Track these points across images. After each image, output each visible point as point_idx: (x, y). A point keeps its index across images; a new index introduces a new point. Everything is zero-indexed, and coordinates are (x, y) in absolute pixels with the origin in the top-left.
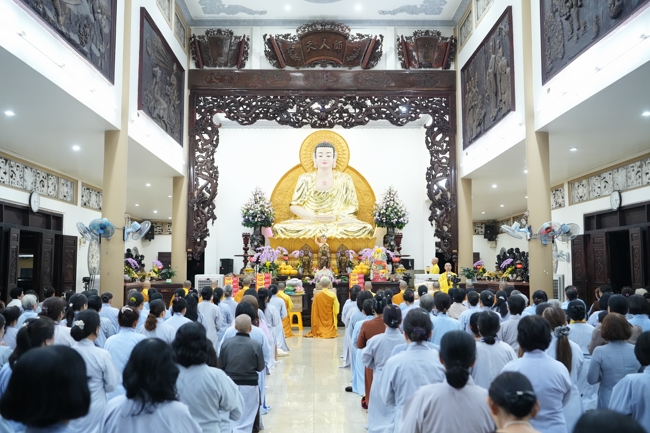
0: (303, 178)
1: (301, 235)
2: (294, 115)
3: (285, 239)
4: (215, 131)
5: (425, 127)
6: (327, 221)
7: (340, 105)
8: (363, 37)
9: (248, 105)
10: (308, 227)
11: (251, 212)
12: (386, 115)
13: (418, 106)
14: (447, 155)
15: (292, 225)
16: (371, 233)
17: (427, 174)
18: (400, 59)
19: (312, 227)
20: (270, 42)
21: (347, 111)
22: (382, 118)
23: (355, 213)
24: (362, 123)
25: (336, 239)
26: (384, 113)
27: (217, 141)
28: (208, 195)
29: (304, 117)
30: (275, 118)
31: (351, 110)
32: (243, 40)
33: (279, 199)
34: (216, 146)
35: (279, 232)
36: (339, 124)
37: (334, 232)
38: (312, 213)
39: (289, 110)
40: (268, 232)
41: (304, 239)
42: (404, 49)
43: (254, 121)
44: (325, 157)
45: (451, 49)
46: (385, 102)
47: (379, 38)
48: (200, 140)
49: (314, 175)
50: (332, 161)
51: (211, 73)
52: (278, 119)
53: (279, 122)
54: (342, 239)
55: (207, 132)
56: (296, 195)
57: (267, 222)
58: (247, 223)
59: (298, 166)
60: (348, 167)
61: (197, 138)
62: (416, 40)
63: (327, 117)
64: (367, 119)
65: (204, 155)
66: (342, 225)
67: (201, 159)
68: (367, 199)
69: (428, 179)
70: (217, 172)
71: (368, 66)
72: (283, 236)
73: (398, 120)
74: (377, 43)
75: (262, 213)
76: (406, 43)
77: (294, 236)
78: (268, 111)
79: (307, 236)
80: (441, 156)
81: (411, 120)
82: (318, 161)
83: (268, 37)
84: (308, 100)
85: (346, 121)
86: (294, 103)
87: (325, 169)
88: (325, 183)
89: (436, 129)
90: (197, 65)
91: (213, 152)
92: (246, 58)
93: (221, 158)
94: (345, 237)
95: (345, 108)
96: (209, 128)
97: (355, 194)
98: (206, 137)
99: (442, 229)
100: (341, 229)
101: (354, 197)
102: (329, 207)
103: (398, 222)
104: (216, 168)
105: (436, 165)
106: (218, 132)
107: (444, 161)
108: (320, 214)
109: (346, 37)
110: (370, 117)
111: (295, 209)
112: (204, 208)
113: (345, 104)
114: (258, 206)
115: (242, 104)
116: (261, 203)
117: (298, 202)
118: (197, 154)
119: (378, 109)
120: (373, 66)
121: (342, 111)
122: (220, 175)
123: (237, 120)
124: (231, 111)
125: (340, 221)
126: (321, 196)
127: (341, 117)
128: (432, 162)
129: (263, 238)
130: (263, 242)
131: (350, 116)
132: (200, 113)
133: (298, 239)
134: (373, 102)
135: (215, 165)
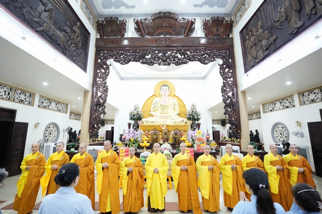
0: (155, 99)
1: (154, 124)
2: (149, 59)
3: (147, 125)
4: (108, 68)
5: (219, 65)
6: (166, 117)
7: (173, 54)
8: (185, 19)
9: (125, 55)
10: (158, 120)
11: (133, 114)
12: (198, 59)
13: (214, 55)
14: (232, 79)
15: (150, 119)
16: (186, 123)
17: (222, 89)
18: (204, 32)
19: (160, 120)
20: (137, 23)
21: (177, 57)
22: (196, 60)
23: (178, 114)
24: (186, 63)
25: (170, 126)
26: (197, 58)
27: (108, 73)
28: (102, 101)
29: (155, 60)
30: (139, 61)
31: (179, 56)
32: (124, 22)
33: (145, 109)
34: (107, 76)
35: (144, 122)
36: (173, 63)
37: (169, 122)
38: (159, 114)
39: (147, 57)
40: (140, 123)
41: (156, 125)
42: (206, 26)
43: (128, 62)
44: (165, 90)
45: (230, 26)
46: (197, 53)
47: (193, 20)
48: (99, 72)
49: (160, 98)
50: (168, 92)
51: (107, 39)
52: (141, 61)
53: (141, 63)
54: (173, 125)
55: (103, 68)
56: (153, 106)
57: (140, 118)
58: (131, 119)
59: (154, 95)
60: (174, 95)
61: (98, 71)
62: (212, 22)
63: (167, 60)
64: (188, 61)
65: (101, 80)
66: (173, 119)
67: (99, 82)
68: (183, 109)
69: (222, 92)
70: (108, 89)
71: (188, 35)
72: (146, 124)
73: (204, 61)
74: (193, 23)
75: (138, 114)
76: (207, 23)
77: (151, 124)
78: (135, 57)
79: (157, 124)
80: (228, 80)
81: (211, 61)
82: (162, 93)
83: (136, 20)
84: (157, 52)
85: (177, 62)
86: (149, 53)
87: (165, 95)
88: (165, 101)
89: (225, 66)
90: (101, 36)
91: (106, 78)
92: (125, 32)
93: (110, 81)
94: (175, 125)
95: (176, 55)
96: (105, 66)
97: (178, 106)
98: (103, 71)
99: (231, 119)
100: (173, 121)
101: (177, 108)
102: (167, 111)
103: (197, 118)
104: (107, 87)
105: (226, 85)
106: (109, 68)
107: (230, 82)
108: (163, 115)
109: (176, 20)
110: (190, 60)
111: (152, 113)
112: (99, 108)
113: (176, 54)
114: (136, 111)
115: (122, 54)
116: (137, 110)
117: (153, 109)
118: (98, 79)
119: (193, 56)
120: (190, 35)
121: (175, 57)
122: (109, 90)
123: (119, 62)
124: (116, 58)
125: (172, 118)
126: (163, 107)
127: (174, 60)
128: (224, 83)
129: (138, 125)
130: (138, 127)
131: (179, 59)
132: (101, 59)
133: (153, 126)
134: (191, 53)
135: (107, 85)
